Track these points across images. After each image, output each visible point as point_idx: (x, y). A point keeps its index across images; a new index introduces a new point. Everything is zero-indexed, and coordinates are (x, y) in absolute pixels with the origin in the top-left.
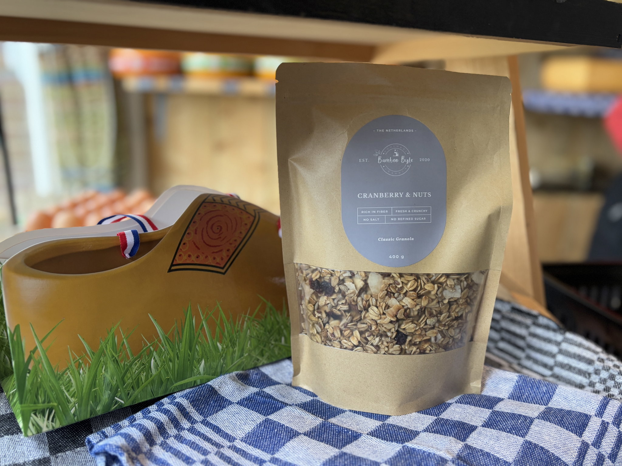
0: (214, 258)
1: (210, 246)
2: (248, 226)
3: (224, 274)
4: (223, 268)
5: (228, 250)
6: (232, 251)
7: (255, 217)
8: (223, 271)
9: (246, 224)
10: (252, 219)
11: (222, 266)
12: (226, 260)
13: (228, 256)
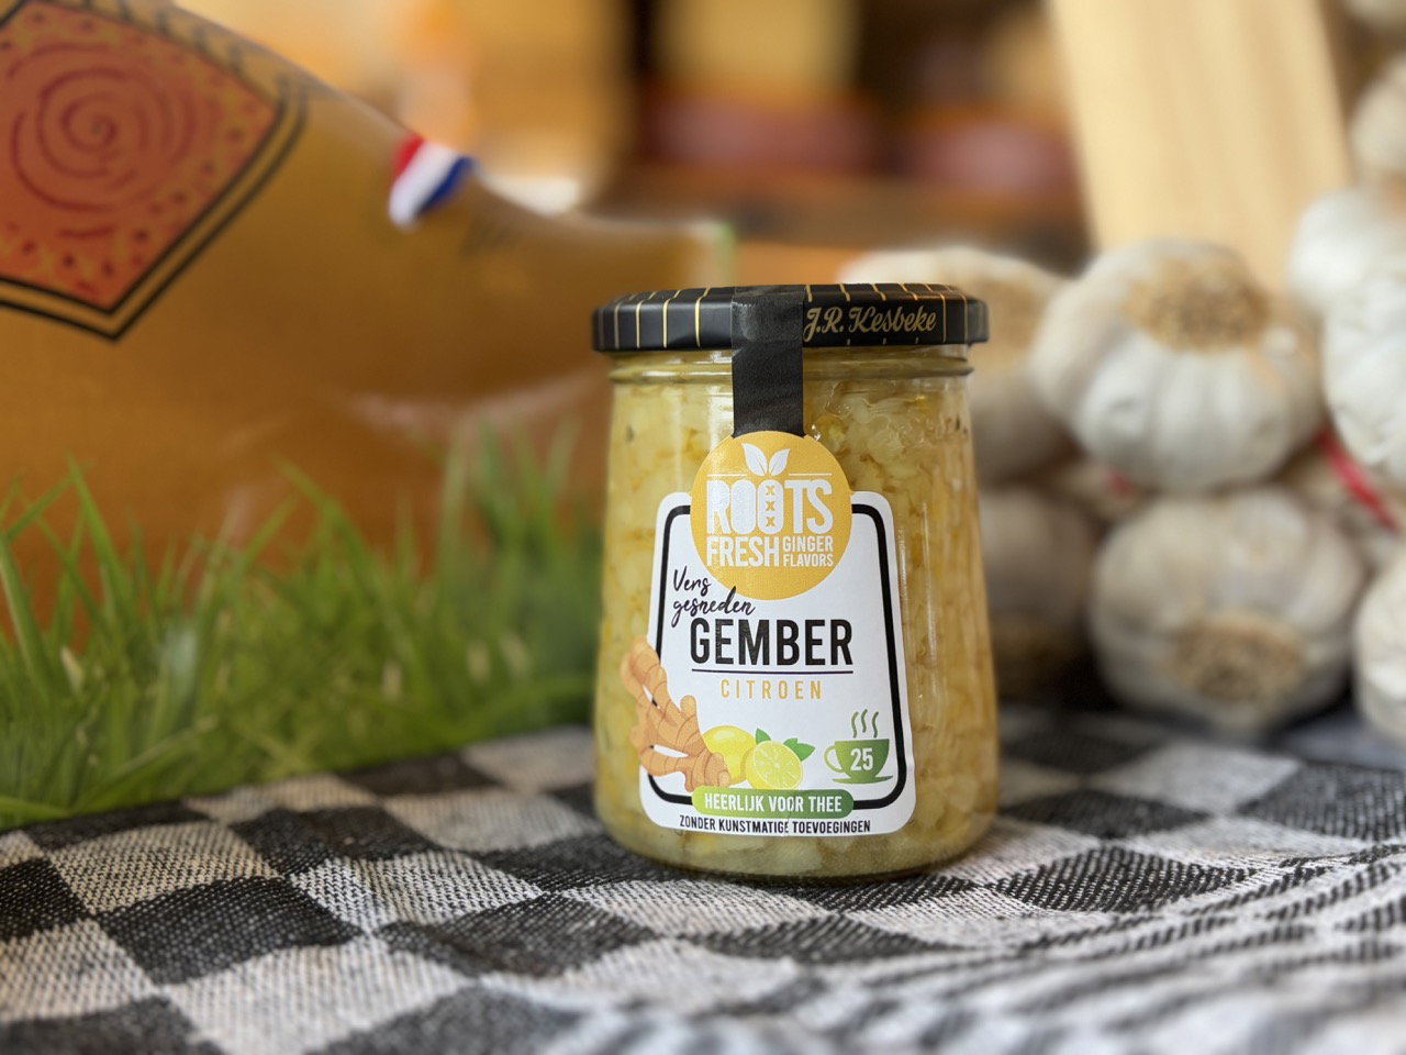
0: (69, 261)
1: (51, 201)
2: (248, 144)
3: (114, 337)
4: (109, 311)
5: (141, 236)
6: (158, 241)
7: (280, 111)
8: (111, 324)
9: (235, 136)
10: (264, 116)
11: (107, 299)
12: (126, 274)
13: (137, 260)
